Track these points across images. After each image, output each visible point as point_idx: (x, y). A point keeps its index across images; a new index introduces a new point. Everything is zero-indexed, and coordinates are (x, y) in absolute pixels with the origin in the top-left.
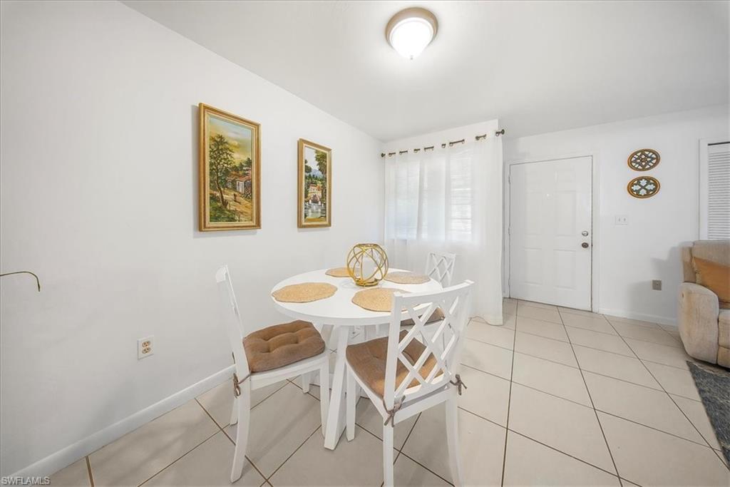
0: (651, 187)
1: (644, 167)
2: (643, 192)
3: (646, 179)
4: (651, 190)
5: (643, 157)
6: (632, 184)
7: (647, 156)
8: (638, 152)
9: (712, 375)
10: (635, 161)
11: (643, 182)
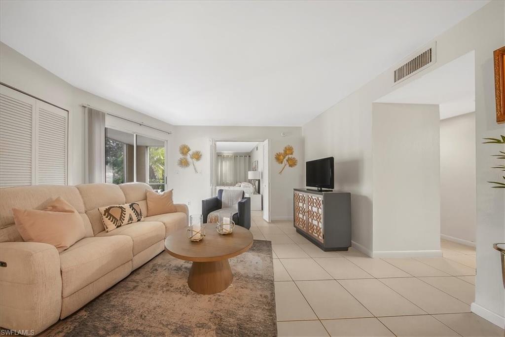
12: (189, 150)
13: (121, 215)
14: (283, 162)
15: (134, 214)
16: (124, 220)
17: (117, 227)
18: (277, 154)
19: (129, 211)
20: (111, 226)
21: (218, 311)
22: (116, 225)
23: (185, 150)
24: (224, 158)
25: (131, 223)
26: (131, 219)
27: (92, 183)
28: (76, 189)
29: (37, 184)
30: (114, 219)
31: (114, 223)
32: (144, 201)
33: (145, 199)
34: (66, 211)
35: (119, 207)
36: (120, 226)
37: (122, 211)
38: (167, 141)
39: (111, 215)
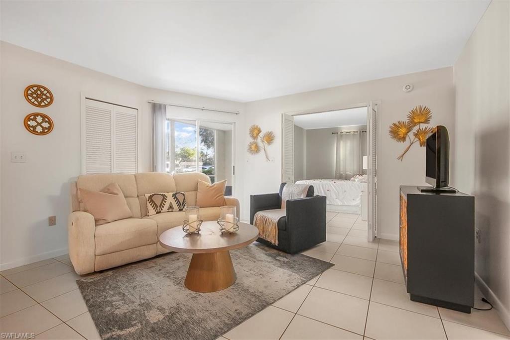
0: (46, 125)
1: (40, 103)
2: (39, 129)
3: (41, 116)
4: (46, 128)
5: (39, 92)
6: (28, 118)
7: (42, 92)
8: (35, 86)
9: (92, 282)
10: (31, 95)
11: (39, 119)
12: (260, 131)
13: (162, 202)
14: (407, 138)
15: (176, 203)
16: (163, 207)
17: (157, 213)
18: (395, 125)
19: (170, 199)
20: (152, 211)
21: (184, 305)
22: (155, 211)
23: (255, 132)
24: (342, 135)
25: (172, 211)
26: (171, 207)
27: (156, 171)
28: (134, 177)
29: (115, 172)
30: (155, 206)
31: (154, 209)
32: (193, 192)
33: (196, 190)
34: (114, 194)
35: (162, 195)
36: (160, 212)
37: (164, 198)
38: (235, 123)
39: (153, 202)
